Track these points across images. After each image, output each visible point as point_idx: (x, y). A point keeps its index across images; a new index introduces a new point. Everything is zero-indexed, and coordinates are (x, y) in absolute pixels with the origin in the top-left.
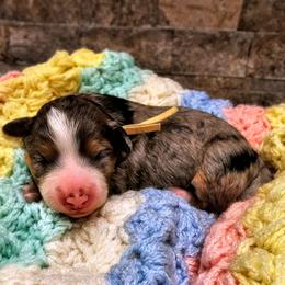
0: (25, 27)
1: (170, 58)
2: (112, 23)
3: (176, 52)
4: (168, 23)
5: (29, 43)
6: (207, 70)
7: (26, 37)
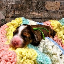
0: (18, 11)
1: (47, 15)
2: (36, 10)
3: (48, 14)
4: (47, 9)
5: (19, 14)
6: (54, 17)
7: (18, 13)
